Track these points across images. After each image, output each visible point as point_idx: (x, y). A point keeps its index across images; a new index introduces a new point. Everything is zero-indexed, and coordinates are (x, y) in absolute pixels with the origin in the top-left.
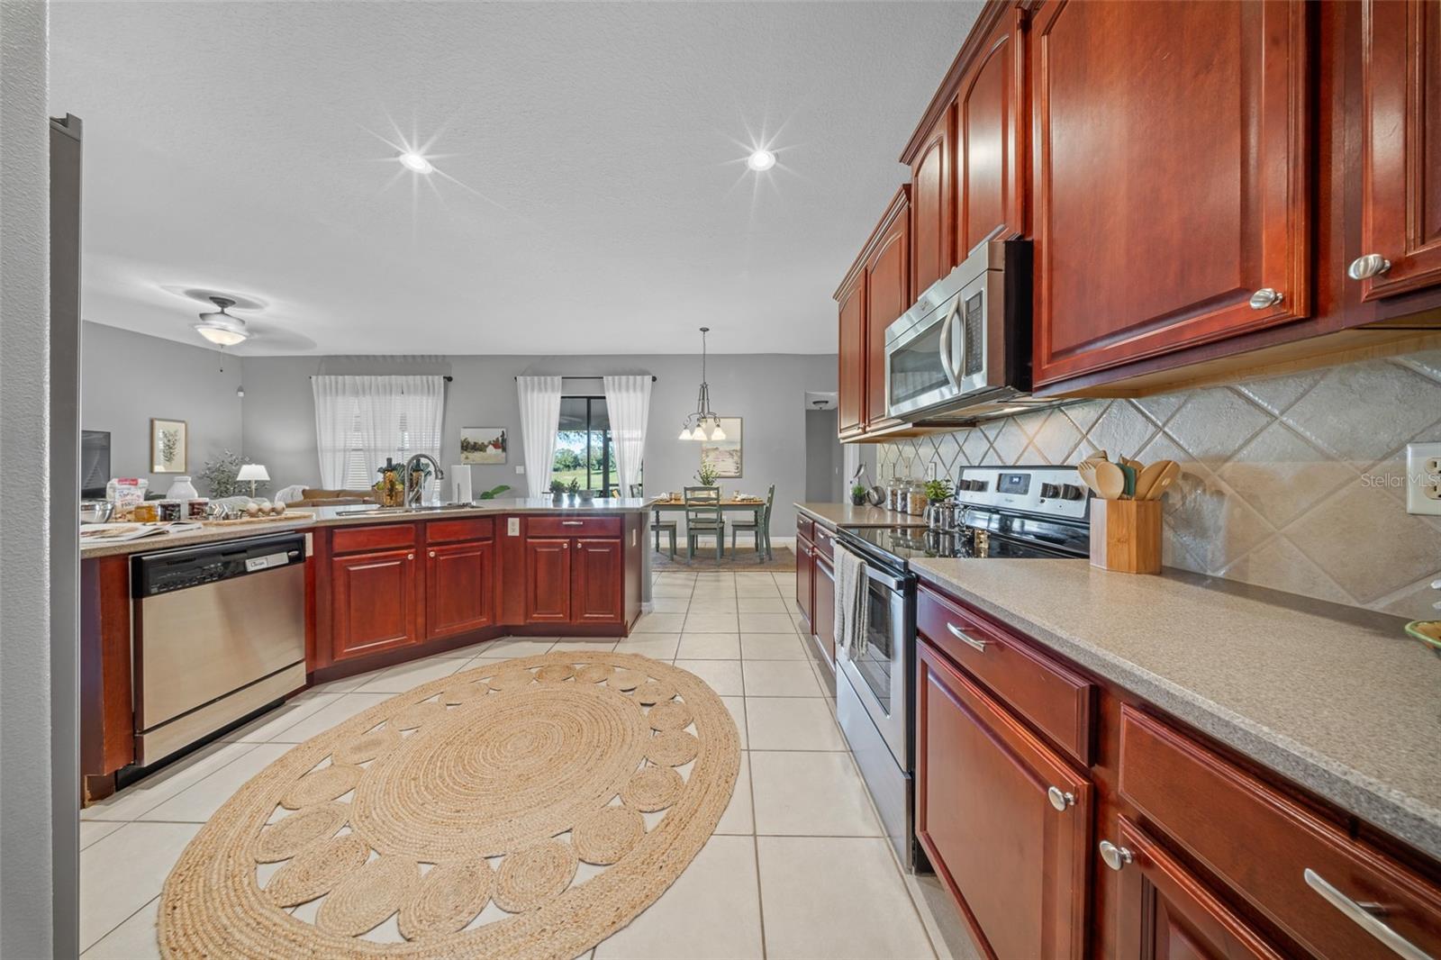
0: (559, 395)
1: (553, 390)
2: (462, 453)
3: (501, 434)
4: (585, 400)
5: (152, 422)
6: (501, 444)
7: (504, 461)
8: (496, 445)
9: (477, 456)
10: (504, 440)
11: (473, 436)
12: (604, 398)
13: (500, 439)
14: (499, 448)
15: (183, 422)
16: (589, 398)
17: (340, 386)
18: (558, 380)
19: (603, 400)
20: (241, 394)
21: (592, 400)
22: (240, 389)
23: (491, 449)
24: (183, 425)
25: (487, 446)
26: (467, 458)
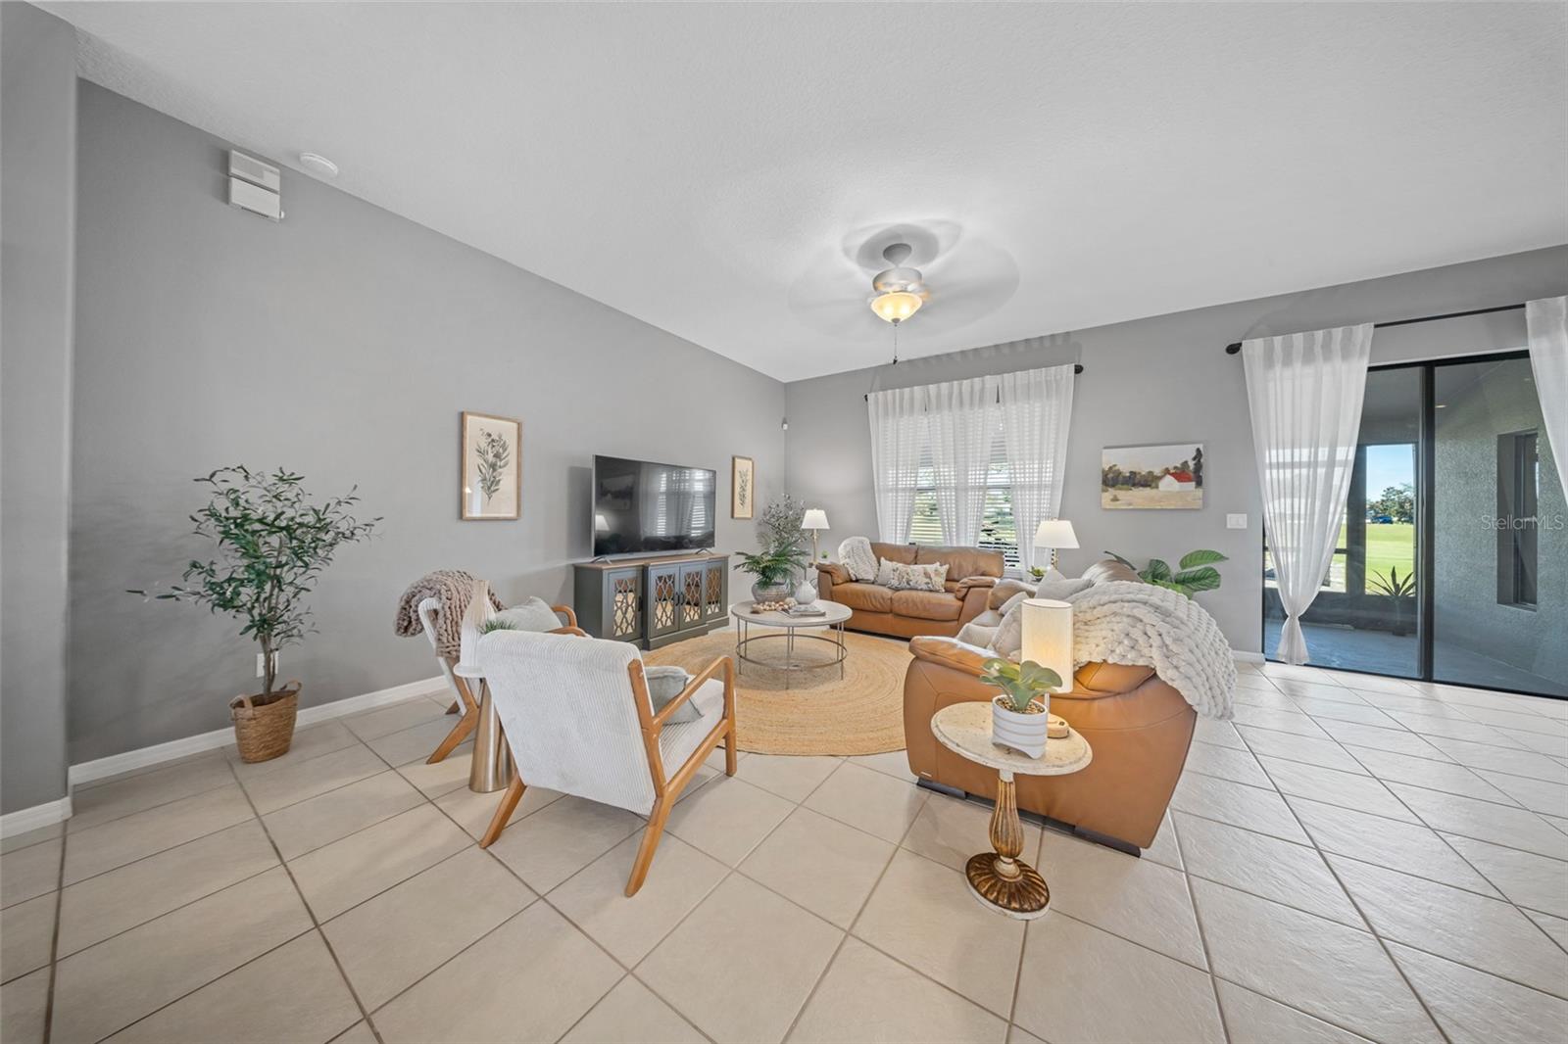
0: (1365, 364)
1: (1346, 355)
2: (1104, 491)
3: (1194, 454)
4: (1418, 371)
5: (734, 459)
6: (1192, 473)
7: (1199, 504)
8: (1180, 474)
9: (1138, 496)
10: (1198, 467)
11: (1126, 461)
12: (1525, 354)
13: (1191, 464)
14: (1190, 480)
15: (750, 459)
16: (1429, 367)
17: (906, 404)
18: (1363, 332)
19: (1522, 361)
20: (785, 426)
21: (1437, 370)
22: (785, 422)
23: (1169, 484)
24: (750, 463)
25: (1160, 478)
26: (1115, 499)
